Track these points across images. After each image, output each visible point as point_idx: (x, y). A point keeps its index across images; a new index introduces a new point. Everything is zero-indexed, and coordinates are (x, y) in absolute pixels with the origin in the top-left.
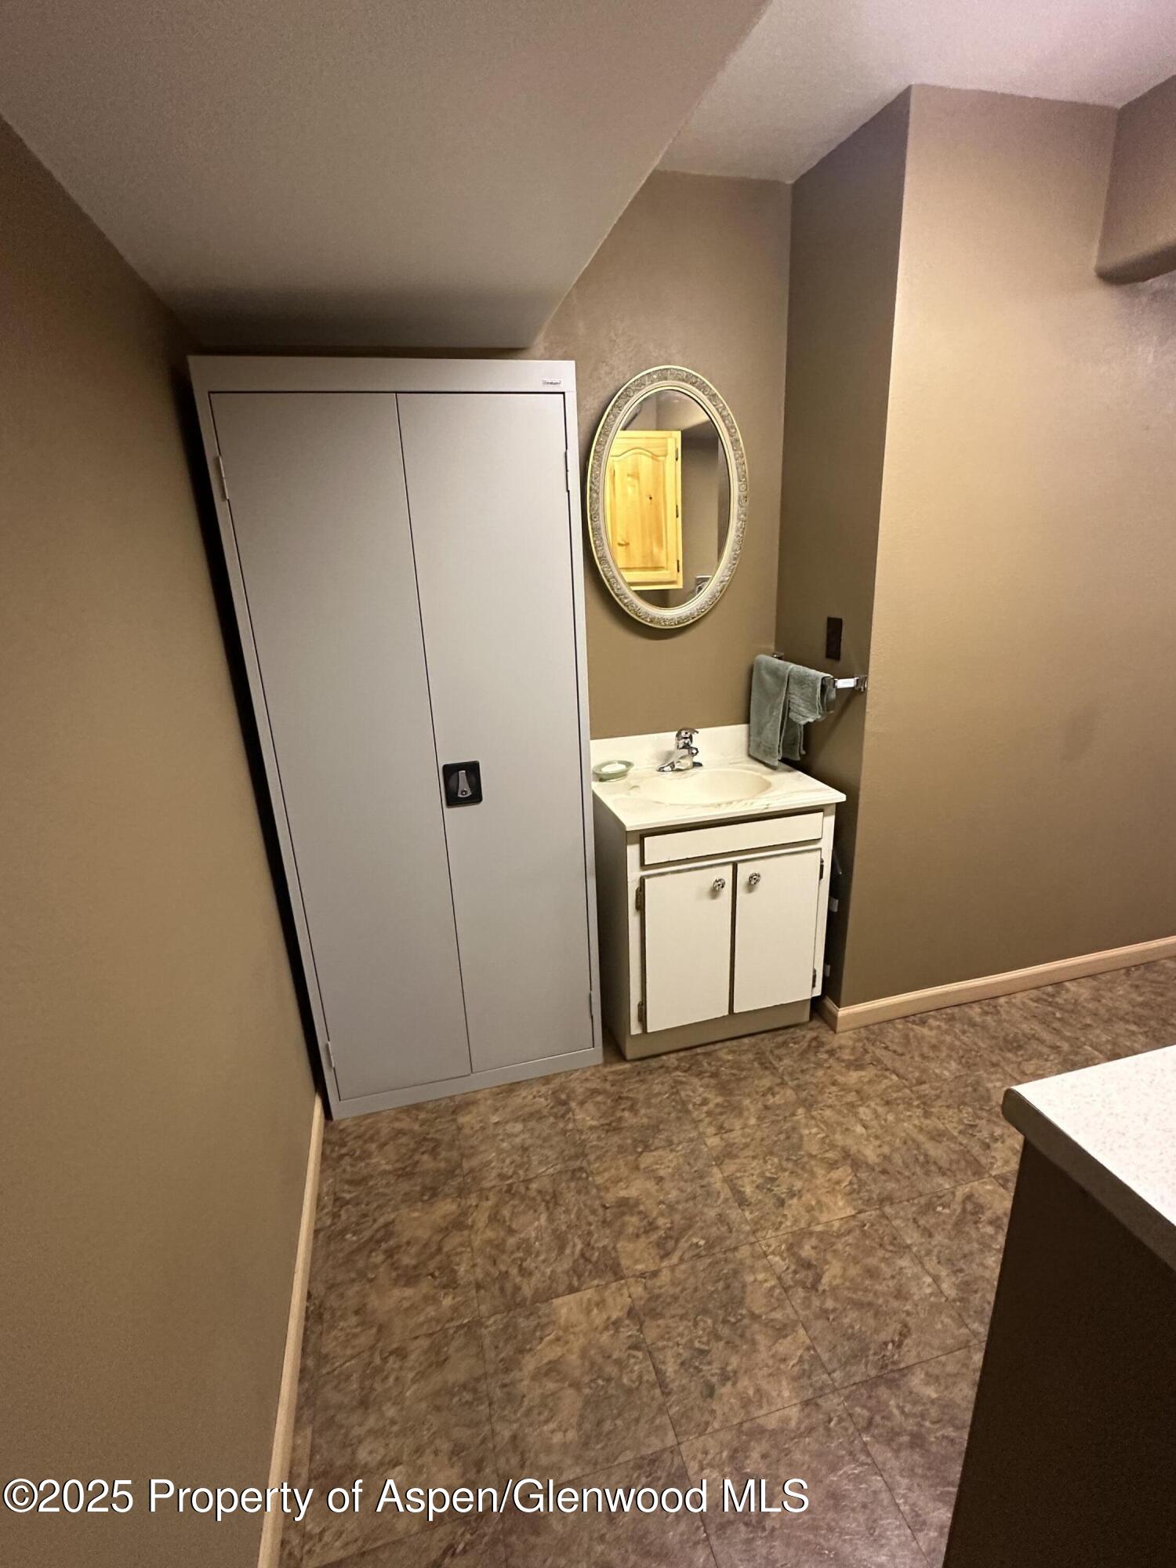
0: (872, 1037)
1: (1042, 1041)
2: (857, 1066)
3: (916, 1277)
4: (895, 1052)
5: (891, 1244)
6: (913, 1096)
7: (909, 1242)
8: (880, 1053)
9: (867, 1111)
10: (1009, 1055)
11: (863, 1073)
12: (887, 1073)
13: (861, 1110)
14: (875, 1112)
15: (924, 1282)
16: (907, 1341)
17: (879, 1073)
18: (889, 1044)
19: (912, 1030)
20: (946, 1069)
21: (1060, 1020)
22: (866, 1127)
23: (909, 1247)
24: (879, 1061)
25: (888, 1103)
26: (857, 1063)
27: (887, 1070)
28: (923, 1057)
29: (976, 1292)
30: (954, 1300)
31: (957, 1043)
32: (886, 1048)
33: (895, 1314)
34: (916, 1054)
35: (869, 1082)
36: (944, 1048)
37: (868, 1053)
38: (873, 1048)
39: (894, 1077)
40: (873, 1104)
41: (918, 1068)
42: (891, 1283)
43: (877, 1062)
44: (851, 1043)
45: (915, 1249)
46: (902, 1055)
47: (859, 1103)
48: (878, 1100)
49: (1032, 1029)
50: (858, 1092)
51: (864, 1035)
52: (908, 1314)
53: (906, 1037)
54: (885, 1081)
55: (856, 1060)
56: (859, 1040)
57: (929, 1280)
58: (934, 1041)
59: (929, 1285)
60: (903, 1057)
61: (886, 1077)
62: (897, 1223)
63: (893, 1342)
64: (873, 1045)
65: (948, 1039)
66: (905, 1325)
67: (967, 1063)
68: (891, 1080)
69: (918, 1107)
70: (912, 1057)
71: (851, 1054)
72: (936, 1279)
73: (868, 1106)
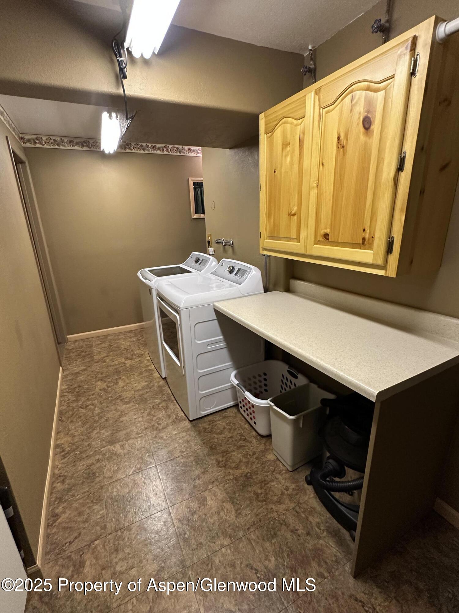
0: (57, 551)
1: (93, 464)
2: (80, 566)
3: (223, 555)
4: (76, 538)
5: (207, 565)
6: (115, 534)
7: (206, 556)
8: (74, 547)
9: (120, 564)
10: (97, 480)
11: (88, 563)
12: (93, 546)
13: (118, 568)
14: (122, 560)
15: (225, 552)
16: (254, 566)
17: (91, 551)
18: (68, 540)
19: (60, 523)
20: (98, 512)
21: (81, 453)
22: (132, 568)
23: (208, 556)
24: (79, 550)
25: (117, 550)
26: (77, 566)
27: (89, 545)
28: (85, 522)
29: (226, 530)
30: (231, 540)
31: (81, 501)
32: (70, 543)
33: (243, 570)
34: (82, 525)
35: (97, 558)
36: (83, 509)
37: (70, 556)
38: (67, 552)
39: (96, 542)
40: (115, 560)
41: (93, 526)
42: (228, 569)
43: (80, 552)
44: (57, 568)
45: (209, 554)
46: (80, 534)
47: (112, 569)
48: (113, 556)
49: (83, 466)
50: (103, 569)
51: (53, 556)
52: (241, 563)
53: (65, 528)
54: (99, 548)
55: (75, 566)
56: (56, 560)
57: (223, 550)
58: (75, 513)
59: (226, 550)
60: (82, 533)
61: (96, 547)
62: (195, 560)
63: (256, 573)
64: (64, 551)
65: (76, 505)
66: (247, 566)
67: (97, 500)
68: (99, 544)
69: (123, 533)
70: (84, 528)
71: (68, 567)
72: (223, 546)
73: (116, 563)
